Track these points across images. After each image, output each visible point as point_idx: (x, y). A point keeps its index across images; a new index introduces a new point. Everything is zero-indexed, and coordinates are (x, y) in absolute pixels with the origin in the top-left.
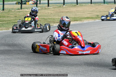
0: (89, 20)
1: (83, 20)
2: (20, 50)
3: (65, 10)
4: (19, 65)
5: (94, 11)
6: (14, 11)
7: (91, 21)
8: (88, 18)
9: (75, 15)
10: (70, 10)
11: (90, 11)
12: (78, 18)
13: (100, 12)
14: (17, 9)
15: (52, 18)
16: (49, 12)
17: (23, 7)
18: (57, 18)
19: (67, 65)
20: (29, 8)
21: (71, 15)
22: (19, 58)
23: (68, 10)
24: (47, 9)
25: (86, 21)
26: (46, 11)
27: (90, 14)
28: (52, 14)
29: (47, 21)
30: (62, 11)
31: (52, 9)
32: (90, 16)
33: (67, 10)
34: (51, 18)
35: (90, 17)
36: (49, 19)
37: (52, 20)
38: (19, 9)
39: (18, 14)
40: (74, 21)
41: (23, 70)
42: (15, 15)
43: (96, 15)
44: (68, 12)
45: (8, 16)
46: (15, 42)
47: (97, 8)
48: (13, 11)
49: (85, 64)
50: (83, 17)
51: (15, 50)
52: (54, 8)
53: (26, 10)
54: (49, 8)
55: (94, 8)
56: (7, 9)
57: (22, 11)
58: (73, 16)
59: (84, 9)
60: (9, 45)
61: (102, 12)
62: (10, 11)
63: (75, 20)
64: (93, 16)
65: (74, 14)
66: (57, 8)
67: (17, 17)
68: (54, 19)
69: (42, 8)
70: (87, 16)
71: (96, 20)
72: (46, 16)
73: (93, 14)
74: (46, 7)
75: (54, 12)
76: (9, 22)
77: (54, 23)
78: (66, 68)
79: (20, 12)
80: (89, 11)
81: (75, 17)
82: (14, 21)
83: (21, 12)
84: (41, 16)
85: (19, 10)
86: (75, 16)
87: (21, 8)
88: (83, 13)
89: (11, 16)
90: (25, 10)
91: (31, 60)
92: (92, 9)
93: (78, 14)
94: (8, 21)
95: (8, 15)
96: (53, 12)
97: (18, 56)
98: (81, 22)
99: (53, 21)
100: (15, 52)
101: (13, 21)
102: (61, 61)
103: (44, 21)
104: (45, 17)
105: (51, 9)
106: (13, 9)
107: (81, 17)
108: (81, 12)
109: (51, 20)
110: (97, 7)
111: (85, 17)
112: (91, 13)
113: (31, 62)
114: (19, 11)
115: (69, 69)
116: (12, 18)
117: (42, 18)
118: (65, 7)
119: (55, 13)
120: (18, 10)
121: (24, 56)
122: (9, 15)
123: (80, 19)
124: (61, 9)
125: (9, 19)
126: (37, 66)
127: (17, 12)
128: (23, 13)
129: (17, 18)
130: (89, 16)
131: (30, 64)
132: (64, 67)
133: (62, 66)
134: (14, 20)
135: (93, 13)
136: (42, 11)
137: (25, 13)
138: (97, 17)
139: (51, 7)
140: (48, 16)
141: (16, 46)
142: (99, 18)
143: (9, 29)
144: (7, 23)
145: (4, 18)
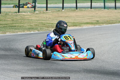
0: (88, 25)
1: (83, 25)
2: (17, 55)
3: (64, 15)
4: (16, 71)
5: (94, 16)
7: (91, 26)
8: (87, 23)
9: (75, 20)
11: (90, 17)
12: (78, 23)
13: (100, 17)
14: (15, 13)
15: (51, 22)
16: (47, 16)
17: (20, 11)
19: (65, 72)
21: (70, 20)
22: (15, 63)
24: (46, 13)
25: (85, 27)
26: (45, 15)
27: (90, 19)
28: (50, 18)
30: (61, 15)
32: (90, 22)
33: (66, 15)
34: (49, 22)
36: (47, 23)
38: (16, 13)
39: (15, 17)
40: (73, 26)
42: (12, 19)
43: (96, 21)
45: (5, 19)
46: (12, 47)
47: (97, 14)
48: (10, 14)
49: (84, 71)
51: (12, 55)
52: (53, 12)
53: (24, 14)
54: (47, 12)
55: (94, 14)
56: (4, 12)
57: (20, 15)
58: (72, 21)
59: (84, 14)
60: (6, 50)
61: (102, 17)
62: (7, 14)
66: (56, 12)
67: (14, 20)
68: (52, 24)
69: (40, 13)
70: (86, 22)
71: (96, 25)
72: (44, 20)
74: (44, 11)
75: (52, 16)
76: (6, 26)
79: (18, 16)
80: (88, 17)
81: (74, 22)
82: (11, 25)
84: (39, 20)
85: (16, 14)
86: (75, 21)
88: (83, 19)
89: (8, 19)
90: (22, 14)
92: (92, 14)
93: (77, 19)
94: (5, 24)
97: (14, 61)
98: (80, 27)
99: (51, 26)
100: (12, 57)
102: (59, 67)
103: (42, 26)
104: (43, 22)
105: (50, 13)
106: (10, 12)
107: (81, 22)
108: (80, 17)
109: (49, 24)
110: (97, 12)
111: (85, 22)
113: (29, 68)
114: (16, 15)
116: (9, 22)
117: (40, 23)
118: (64, 12)
120: (15, 14)
121: (21, 61)
123: (80, 24)
124: (60, 14)
125: (6, 22)
126: (34, 72)
127: (15, 15)
128: (21, 16)
129: (14, 22)
130: (88, 21)
131: (28, 70)
133: (60, 73)
134: (11, 24)
135: (93, 19)
136: (40, 15)
137: (23, 17)
138: (97, 23)
139: (50, 12)
140: (46, 20)
141: (13, 51)
142: (99, 23)
143: (5, 33)
144: (4, 27)
145: (1, 22)
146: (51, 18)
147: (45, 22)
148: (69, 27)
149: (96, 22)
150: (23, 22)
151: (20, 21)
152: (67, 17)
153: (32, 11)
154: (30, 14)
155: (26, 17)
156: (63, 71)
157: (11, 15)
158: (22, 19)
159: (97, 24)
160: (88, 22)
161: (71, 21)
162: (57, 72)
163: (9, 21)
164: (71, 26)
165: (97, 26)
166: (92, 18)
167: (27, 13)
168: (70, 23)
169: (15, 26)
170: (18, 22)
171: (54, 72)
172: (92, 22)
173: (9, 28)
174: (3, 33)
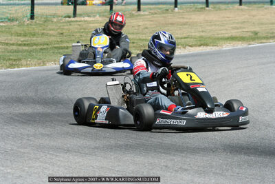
0: (234, 43)
1: (221, 42)
3: (178, 20)
4: (68, 151)
5: (247, 22)
6: (58, 22)
7: (240, 45)
8: (232, 38)
9: (203, 31)
10: (190, 19)
11: (237, 23)
12: (209, 38)
13: (262, 24)
14: (65, 17)
15: (148, 38)
16: (141, 24)
17: (78, 11)
19: (182, 151)
20: (92, 13)
21: (193, 31)
22: (67, 133)
23: (185, 20)
25: (227, 47)
26: (134, 22)
27: (238, 29)
28: (147, 28)
29: (135, 45)
30: (170, 21)
31: (149, 17)
32: (238, 35)
33: (182, 20)
34: (144, 38)
35: (237, 38)
36: (140, 39)
38: (69, 17)
40: (200, 46)
41: (77, 161)
42: (59, 30)
43: (252, 32)
44: (185, 24)
45: (42, 32)
46: (60, 96)
47: (254, 16)
48: (55, 20)
49: (224, 150)
50: (220, 36)
51: (59, 115)
52: (152, 14)
53: (86, 18)
54: (139, 15)
55: (247, 16)
56: (42, 16)
57: (77, 21)
58: (198, 34)
59: (224, 17)
60: (45, 102)
62: (47, 20)
63: (202, 42)
65: (201, 30)
66: (160, 14)
67: (65, 34)
70: (230, 35)
71: (252, 43)
72: (133, 33)
73: (244, 30)
74: (134, 12)
75: (152, 23)
76: (45, 47)
78: (179, 159)
79: (72, 23)
80: (234, 23)
81: (201, 37)
82: (58, 45)
83: (75, 23)
85: (70, 19)
86: (203, 34)
87: (75, 14)
88: (222, 28)
89: (51, 32)
90: (83, 19)
91: (97, 139)
92: (243, 17)
93: (209, 28)
94: (44, 44)
95: (44, 29)
96: (151, 25)
97: (66, 129)
98: (216, 47)
100: (59, 118)
101: (56, 45)
102: (167, 141)
104: (131, 36)
105: (145, 17)
106: (54, 16)
107: (216, 36)
108: (215, 25)
109: (145, 43)
110: (254, 12)
111: (227, 35)
112: (241, 28)
113: (98, 143)
114: (69, 22)
115: (188, 160)
116: (53, 39)
118: (179, 12)
119: (154, 26)
120: (67, 19)
122: (45, 31)
123: (215, 41)
124: (170, 18)
125: (45, 39)
126: (110, 152)
127: (66, 22)
128: (79, 25)
129: (64, 38)
130: (234, 33)
131: (96, 148)
132: (174, 155)
133: (170, 154)
134: (58, 42)
135: (244, 28)
137: (84, 26)
138: (255, 36)
139: (146, 13)
140: (137, 34)
141: (62, 104)
142: (258, 38)
143: (44, 64)
144: (41, 49)
145: (34, 39)
146: (149, 26)
147: (134, 36)
148: (190, 48)
149: (251, 34)
150: (84, 39)
151: (78, 34)
152: (184, 24)
153: (105, 12)
154: (100, 19)
155: (92, 25)
156: (177, 150)
157: (56, 22)
158: (82, 30)
159: (253, 39)
160: (234, 35)
161: (193, 34)
162: (162, 153)
163: (54, 36)
164: (195, 45)
165: (255, 45)
166: (242, 26)
167: (94, 16)
168: (191, 38)
169: (67, 48)
170: (73, 38)
171: (155, 151)
172: (244, 36)
173: (53, 53)
174: (39, 64)
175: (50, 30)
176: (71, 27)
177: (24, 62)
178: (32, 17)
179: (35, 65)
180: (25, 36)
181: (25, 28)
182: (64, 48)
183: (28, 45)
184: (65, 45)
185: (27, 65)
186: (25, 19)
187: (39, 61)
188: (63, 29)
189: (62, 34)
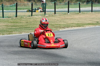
0: (90, 25)
1: (85, 25)
2: (31, 51)
3: (69, 17)
5: (94, 18)
6: (26, 18)
7: (92, 26)
9: (78, 21)
10: (74, 17)
11: (91, 19)
12: (81, 24)
14: (28, 16)
16: (56, 19)
17: (33, 14)
18: (63, 24)
19: (73, 64)
20: (38, 15)
21: (75, 21)
22: (31, 58)
25: (87, 27)
26: (53, 18)
27: (91, 20)
29: (54, 26)
30: (66, 18)
31: (59, 16)
32: (91, 23)
33: (71, 18)
34: (57, 24)
37: (59, 25)
38: (30, 16)
40: (77, 26)
45: (20, 21)
47: (97, 16)
49: (88, 64)
50: (85, 23)
52: (60, 15)
53: (36, 17)
54: (55, 15)
56: (20, 16)
58: (76, 23)
59: (86, 16)
62: (22, 17)
63: (78, 25)
64: (93, 23)
65: (77, 21)
66: (63, 15)
67: (28, 23)
68: (60, 25)
69: (50, 16)
71: (97, 26)
72: (53, 22)
74: (53, 15)
76: (21, 27)
77: (60, 28)
85: (30, 17)
86: (78, 22)
87: (32, 15)
88: (85, 20)
90: (35, 17)
91: (41, 60)
92: (93, 16)
93: (81, 20)
94: (21, 26)
95: (21, 21)
96: (59, 19)
97: (30, 56)
98: (83, 27)
99: (59, 27)
100: (27, 52)
101: (25, 26)
102: (67, 61)
103: (52, 26)
104: (52, 23)
106: (24, 16)
107: (83, 23)
108: (83, 19)
109: (57, 25)
111: (87, 23)
112: (92, 20)
114: (30, 18)
116: (24, 24)
118: (70, 15)
119: (61, 19)
120: (29, 17)
121: (35, 56)
123: (83, 25)
124: (66, 17)
125: (21, 24)
128: (33, 19)
130: (90, 22)
134: (26, 25)
135: (93, 20)
136: (50, 18)
137: (35, 20)
138: (97, 23)
139: (58, 15)
142: (99, 24)
143: (21, 33)
144: (20, 28)
145: (17, 24)
147: (54, 23)
148: (74, 27)
150: (35, 24)
151: (33, 23)
153: (43, 14)
154: (41, 17)
155: (38, 19)
156: (71, 64)
157: (25, 18)
158: (35, 21)
167: (39, 16)
169: (29, 27)
170: (31, 24)
173: (24, 29)
174: (19, 33)
175: (23, 21)
176: (30, 20)
177: (14, 32)
178: (16, 16)
179: (18, 33)
180: (14, 23)
181: (14, 20)
182: (28, 27)
183: (15, 26)
184: (28, 26)
185: (15, 34)
186: (14, 17)
187: (19, 32)
188: (28, 20)
189: (27, 22)
